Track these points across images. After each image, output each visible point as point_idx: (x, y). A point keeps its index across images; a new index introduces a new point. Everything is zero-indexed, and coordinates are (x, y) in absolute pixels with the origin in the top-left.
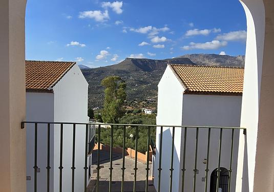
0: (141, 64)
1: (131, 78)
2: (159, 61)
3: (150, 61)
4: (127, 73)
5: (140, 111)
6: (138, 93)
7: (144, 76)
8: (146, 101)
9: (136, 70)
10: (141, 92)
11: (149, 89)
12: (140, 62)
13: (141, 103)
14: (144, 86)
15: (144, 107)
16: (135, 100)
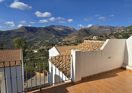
0: (30, 29)
1: (25, 36)
2: (38, 28)
3: (34, 28)
4: (23, 33)
5: (32, 51)
6: (29, 42)
7: (32, 34)
8: (34, 46)
9: (28, 32)
10: (31, 42)
11: (35, 41)
12: (29, 28)
13: (32, 47)
14: (32, 39)
15: (33, 49)
16: (28, 46)
